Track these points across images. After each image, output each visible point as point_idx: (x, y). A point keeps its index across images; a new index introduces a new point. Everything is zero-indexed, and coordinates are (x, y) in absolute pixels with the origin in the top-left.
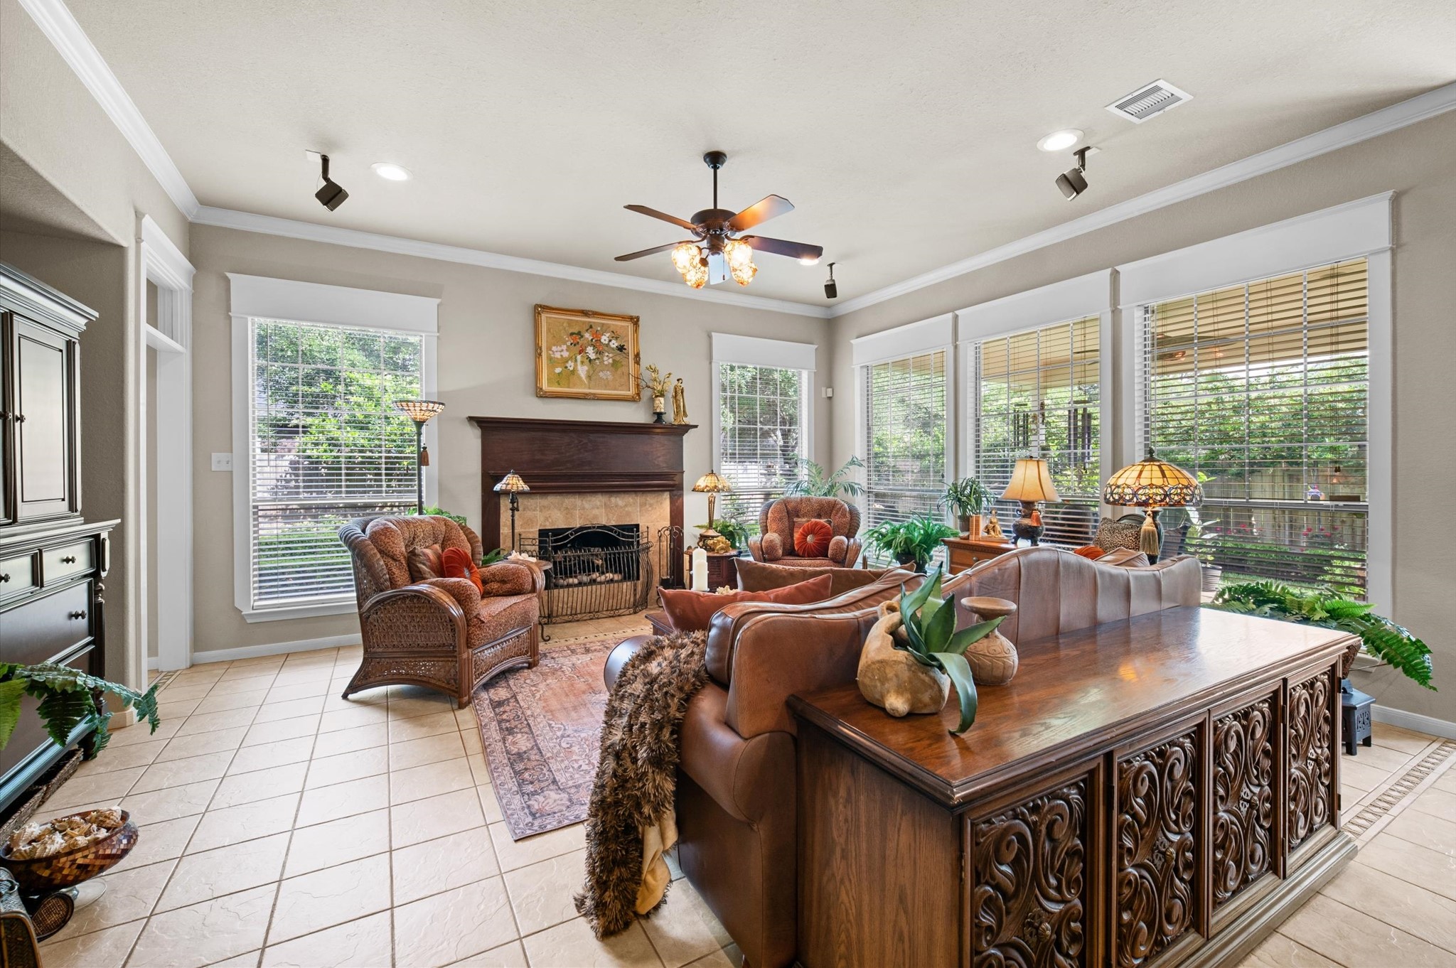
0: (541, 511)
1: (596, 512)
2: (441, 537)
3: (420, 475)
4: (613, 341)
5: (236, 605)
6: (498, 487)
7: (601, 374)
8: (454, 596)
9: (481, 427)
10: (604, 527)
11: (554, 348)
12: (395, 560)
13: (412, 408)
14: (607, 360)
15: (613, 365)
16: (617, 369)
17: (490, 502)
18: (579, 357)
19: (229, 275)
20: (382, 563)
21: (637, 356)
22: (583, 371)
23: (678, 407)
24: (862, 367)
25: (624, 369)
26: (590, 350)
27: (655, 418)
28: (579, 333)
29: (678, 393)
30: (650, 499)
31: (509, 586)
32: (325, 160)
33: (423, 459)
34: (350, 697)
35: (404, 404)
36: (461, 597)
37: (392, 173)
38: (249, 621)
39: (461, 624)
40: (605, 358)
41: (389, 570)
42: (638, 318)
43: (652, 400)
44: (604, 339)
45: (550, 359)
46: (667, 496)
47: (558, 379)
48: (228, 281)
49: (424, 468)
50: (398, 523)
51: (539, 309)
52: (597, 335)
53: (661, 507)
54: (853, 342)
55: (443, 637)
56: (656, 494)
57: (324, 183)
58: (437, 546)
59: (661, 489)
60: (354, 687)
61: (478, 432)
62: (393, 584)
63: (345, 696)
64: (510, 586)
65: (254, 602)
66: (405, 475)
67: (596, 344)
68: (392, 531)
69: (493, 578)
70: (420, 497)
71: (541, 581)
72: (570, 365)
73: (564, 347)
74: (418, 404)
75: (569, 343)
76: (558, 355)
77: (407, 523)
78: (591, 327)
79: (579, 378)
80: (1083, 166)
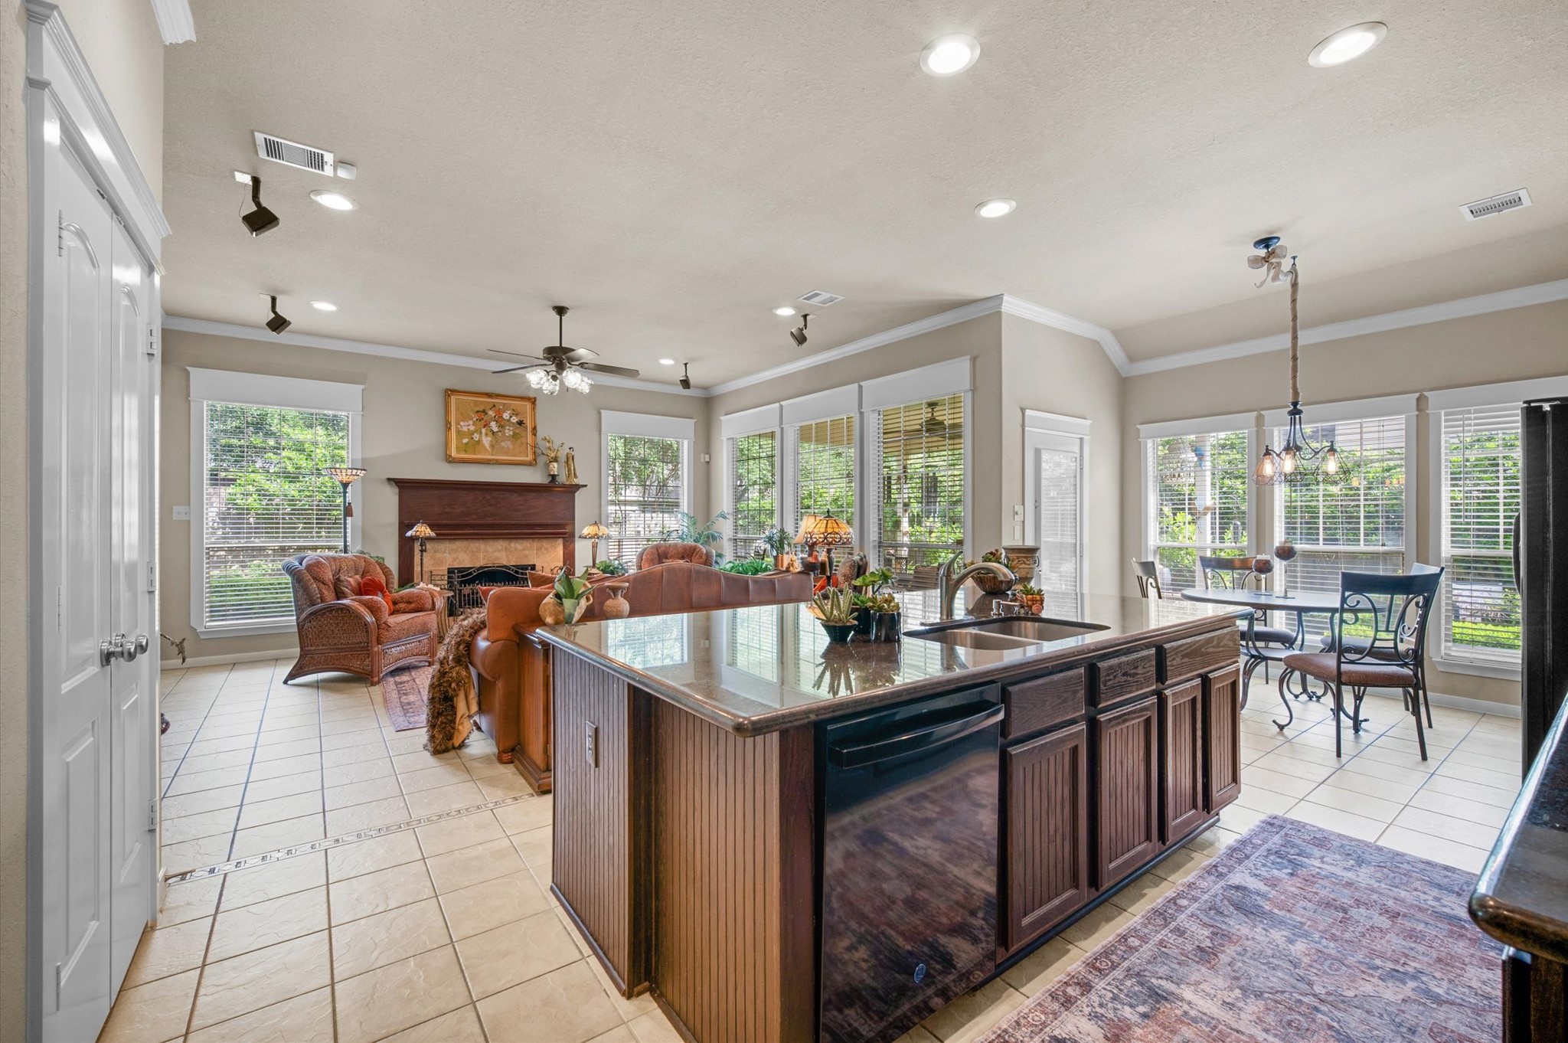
0: (450, 553)
1: (497, 554)
2: (361, 570)
3: (345, 524)
4: (514, 417)
5: (192, 625)
6: (409, 534)
7: (503, 444)
8: (368, 608)
9: (399, 487)
10: (505, 566)
11: (462, 423)
12: (325, 584)
13: (339, 474)
14: (508, 432)
15: (513, 436)
16: (516, 440)
17: (406, 547)
18: (483, 430)
19: (189, 368)
20: (315, 586)
21: (534, 429)
22: (486, 441)
23: (569, 470)
24: (728, 439)
25: (523, 440)
26: (493, 425)
27: (550, 479)
28: (484, 411)
29: (570, 459)
30: (545, 544)
31: (413, 605)
32: (274, 299)
33: (348, 511)
34: (289, 682)
35: (333, 470)
36: (373, 609)
37: (325, 306)
38: (202, 637)
39: (373, 628)
40: (507, 431)
41: (320, 591)
42: (535, 399)
43: (547, 465)
44: (506, 416)
45: (458, 432)
46: (560, 542)
47: (465, 448)
48: (188, 373)
49: (349, 519)
50: (327, 558)
51: (449, 393)
52: (499, 413)
53: (558, 550)
54: (723, 418)
55: (359, 637)
56: (551, 540)
57: (273, 316)
58: (358, 577)
59: (554, 536)
60: (292, 676)
61: (396, 490)
62: (323, 600)
63: (285, 682)
64: (417, 606)
65: (208, 623)
66: (333, 524)
67: (499, 419)
68: (322, 563)
69: (402, 600)
70: (345, 541)
71: (440, 603)
72: (476, 437)
73: (471, 422)
74: (344, 471)
75: (475, 419)
76: (465, 429)
77: (334, 559)
78: (494, 406)
79: (484, 446)
80: (806, 325)
